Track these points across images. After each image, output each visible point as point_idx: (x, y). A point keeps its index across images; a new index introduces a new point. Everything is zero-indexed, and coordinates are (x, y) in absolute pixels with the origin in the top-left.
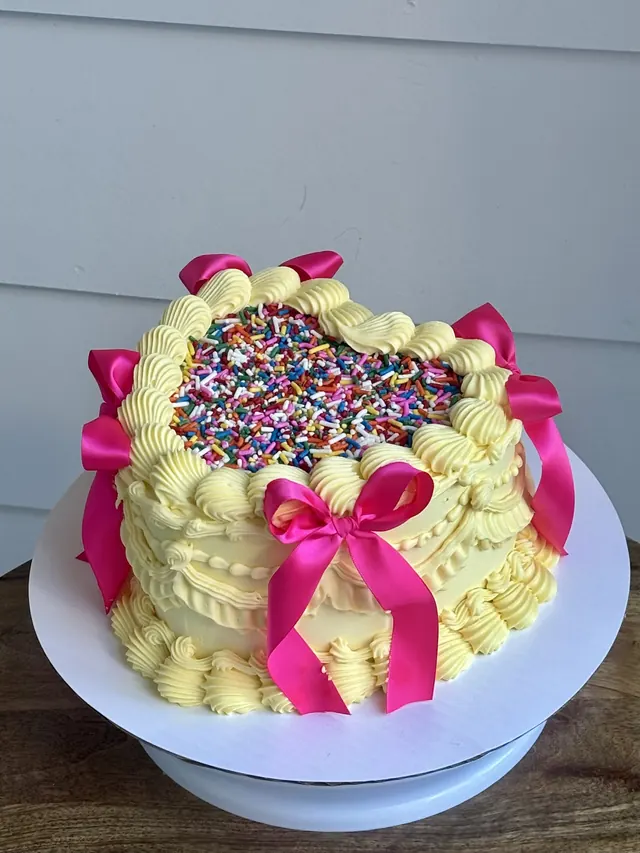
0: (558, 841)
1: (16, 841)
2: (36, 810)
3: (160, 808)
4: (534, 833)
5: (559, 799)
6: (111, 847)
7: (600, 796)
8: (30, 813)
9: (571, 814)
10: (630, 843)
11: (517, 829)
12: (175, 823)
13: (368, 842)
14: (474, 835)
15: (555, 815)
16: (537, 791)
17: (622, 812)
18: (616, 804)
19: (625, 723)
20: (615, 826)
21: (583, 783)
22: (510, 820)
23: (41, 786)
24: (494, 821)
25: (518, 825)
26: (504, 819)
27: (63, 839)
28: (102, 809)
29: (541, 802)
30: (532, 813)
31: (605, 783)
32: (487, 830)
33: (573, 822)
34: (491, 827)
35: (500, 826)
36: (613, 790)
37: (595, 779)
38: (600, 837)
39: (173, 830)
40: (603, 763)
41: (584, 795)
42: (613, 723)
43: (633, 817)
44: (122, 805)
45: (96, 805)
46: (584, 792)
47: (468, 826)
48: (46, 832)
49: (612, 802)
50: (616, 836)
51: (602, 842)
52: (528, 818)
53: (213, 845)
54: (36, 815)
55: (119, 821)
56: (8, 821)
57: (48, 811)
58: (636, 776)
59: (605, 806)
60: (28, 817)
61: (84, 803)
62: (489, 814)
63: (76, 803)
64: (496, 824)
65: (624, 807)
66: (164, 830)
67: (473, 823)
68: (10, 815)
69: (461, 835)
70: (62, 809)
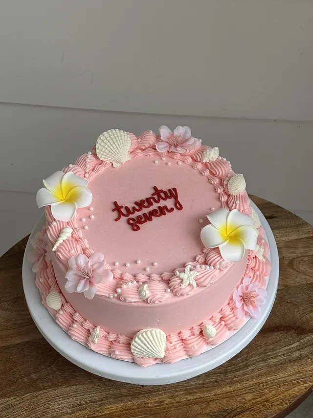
0: (273, 366)
1: (34, 413)
2: (39, 395)
3: (95, 383)
4: (263, 364)
5: (269, 345)
6: (78, 407)
7: (286, 340)
8: (36, 397)
9: (275, 352)
10: (304, 361)
11: (254, 364)
12: (104, 390)
13: (192, 383)
14: (236, 371)
15: (269, 353)
16: (259, 342)
17: (297, 346)
18: (294, 343)
19: (288, 300)
20: (296, 354)
21: (277, 335)
22: (251, 359)
23: (37, 382)
24: (243, 362)
25: (254, 362)
26: (247, 360)
27: (55, 408)
28: (69, 388)
29: (261, 348)
30: (259, 355)
31: (287, 333)
32: (241, 367)
33: (277, 356)
34: (243, 365)
35: (246, 364)
36: (291, 336)
37: (282, 332)
38: (290, 361)
39: (103, 393)
40: (283, 323)
41: (279, 341)
42: (283, 302)
43: (302, 348)
44: (76, 385)
45: (66, 387)
46: (279, 339)
47: (233, 367)
48: (47, 405)
49: (292, 342)
50: (297, 359)
51: (292, 363)
52: (257, 357)
53: (123, 398)
54: (39, 397)
55: (78, 393)
56: (27, 403)
57: (44, 394)
58: (299, 327)
59: (289, 345)
60: (36, 399)
61: (59, 387)
62: (240, 359)
63: (56, 388)
64: (244, 363)
65: (297, 344)
66: (100, 394)
67: (234, 365)
68: (28, 400)
69: (230, 371)
70: (51, 392)
